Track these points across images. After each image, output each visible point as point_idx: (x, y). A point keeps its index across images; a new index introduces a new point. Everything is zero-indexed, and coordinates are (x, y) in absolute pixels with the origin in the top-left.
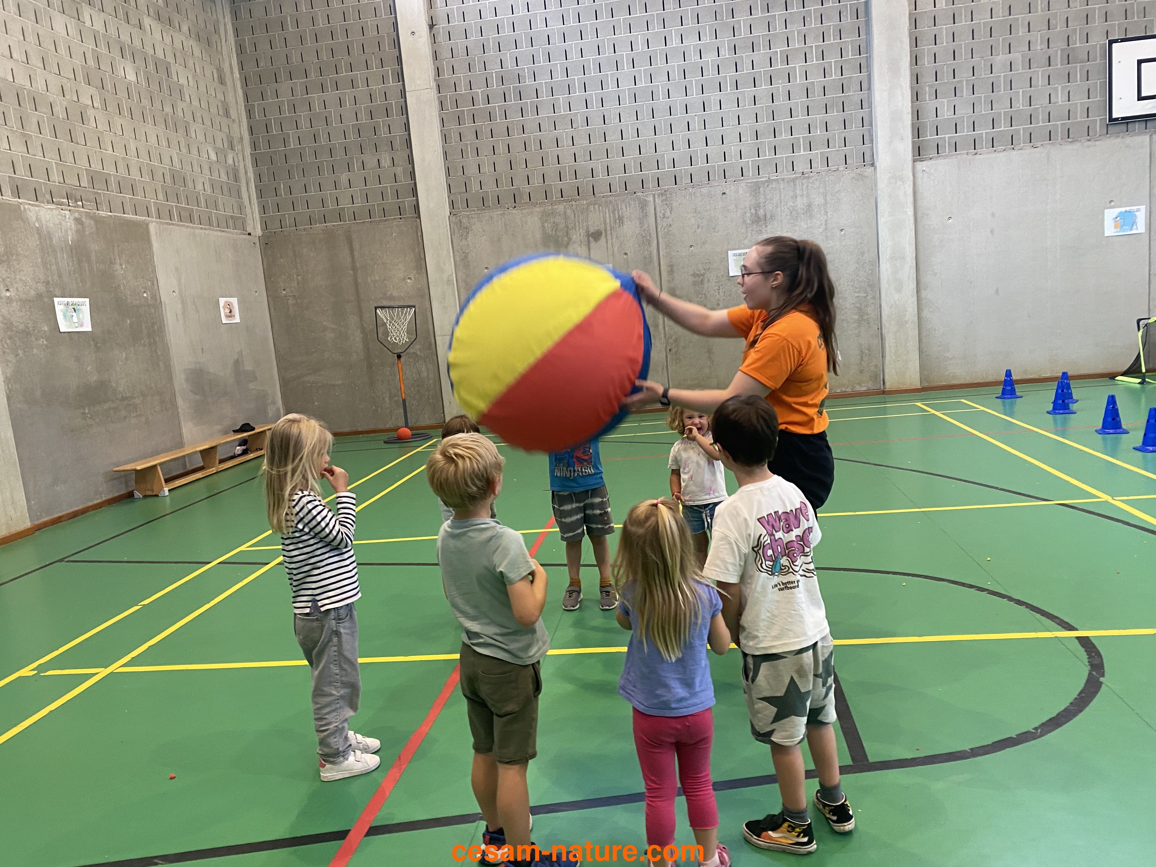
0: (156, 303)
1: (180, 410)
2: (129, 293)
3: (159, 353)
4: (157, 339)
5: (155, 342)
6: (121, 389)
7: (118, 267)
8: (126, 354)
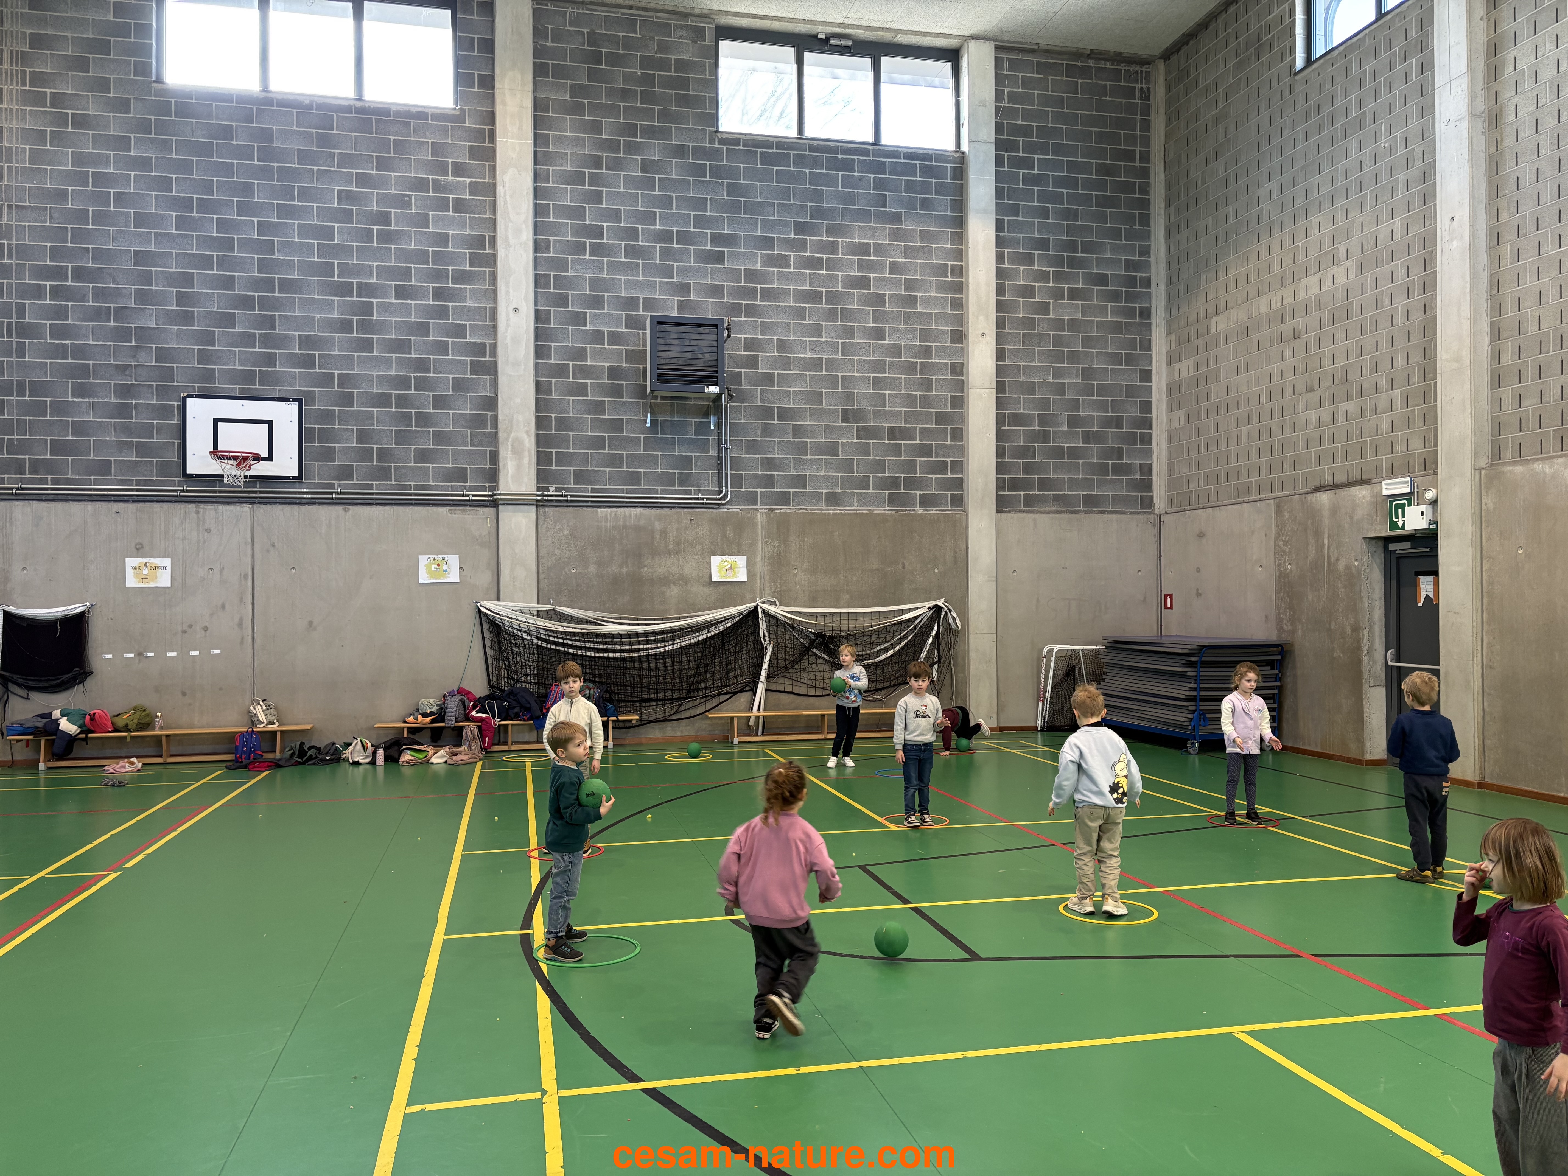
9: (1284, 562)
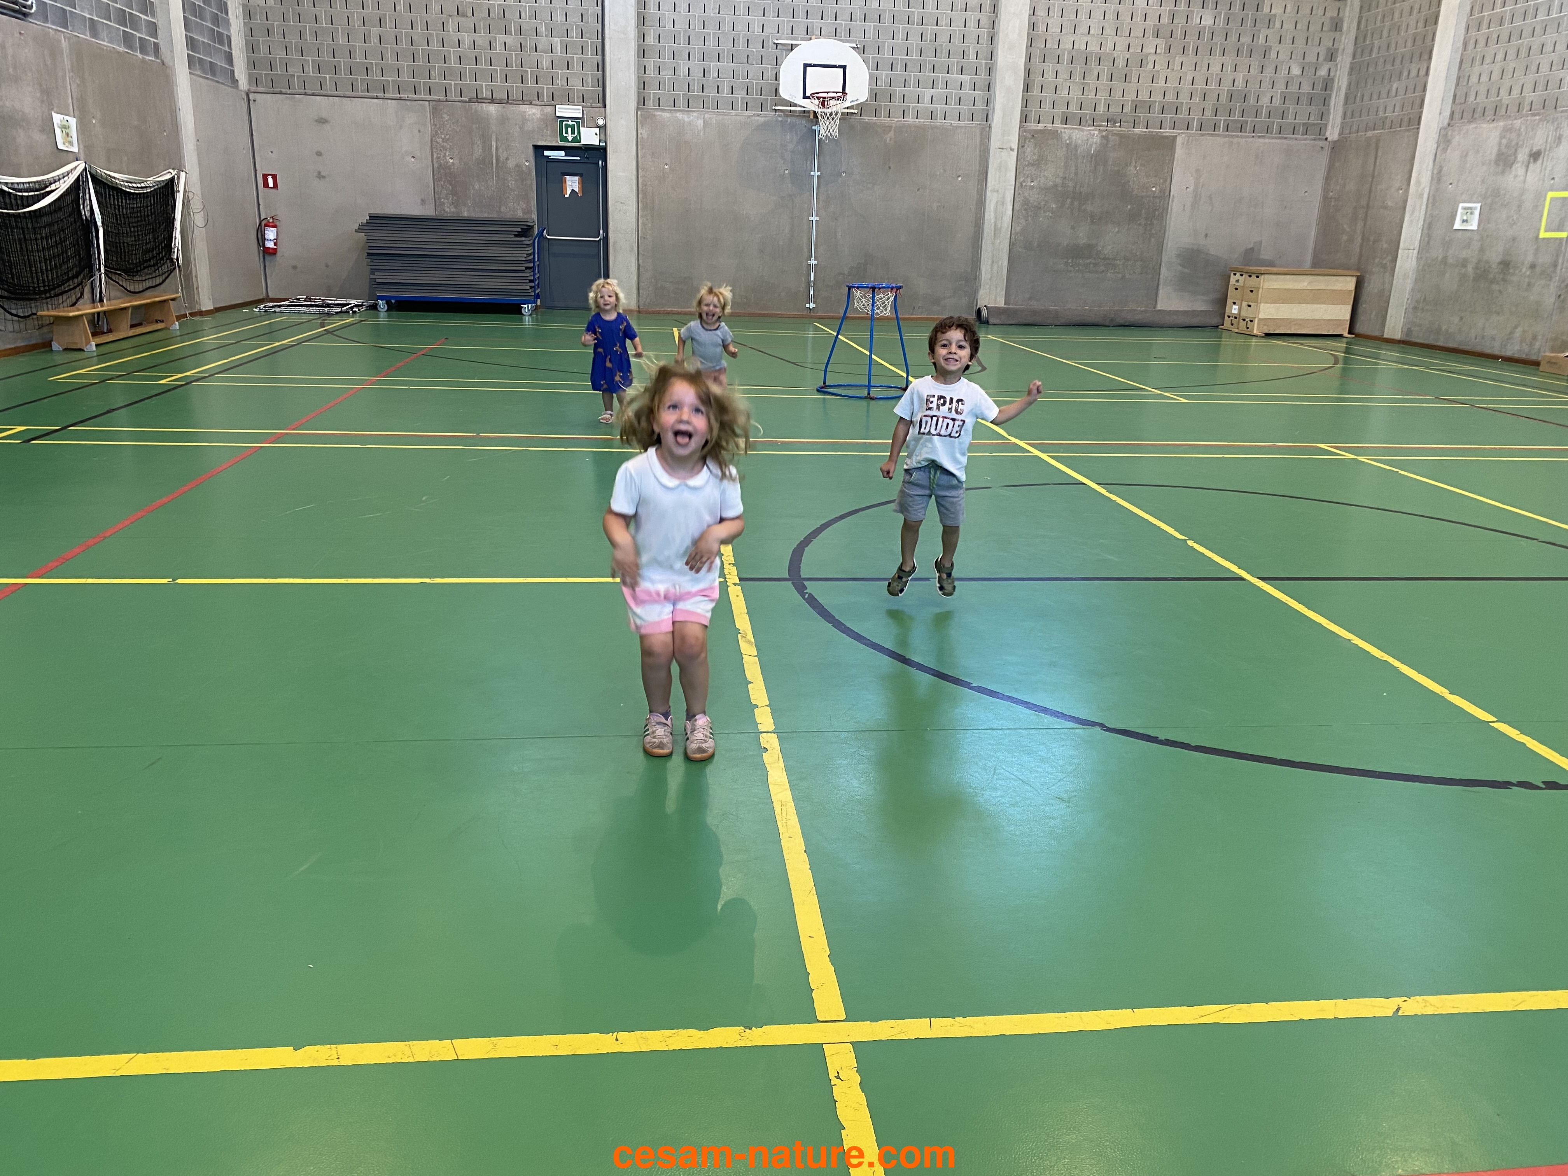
0: (1165, 196)
1: (1161, 276)
2: (1137, 187)
3: (1153, 232)
4: (1155, 222)
5: (1152, 224)
6: (1106, 252)
7: (1132, 168)
8: (1119, 229)
9: (445, 156)
